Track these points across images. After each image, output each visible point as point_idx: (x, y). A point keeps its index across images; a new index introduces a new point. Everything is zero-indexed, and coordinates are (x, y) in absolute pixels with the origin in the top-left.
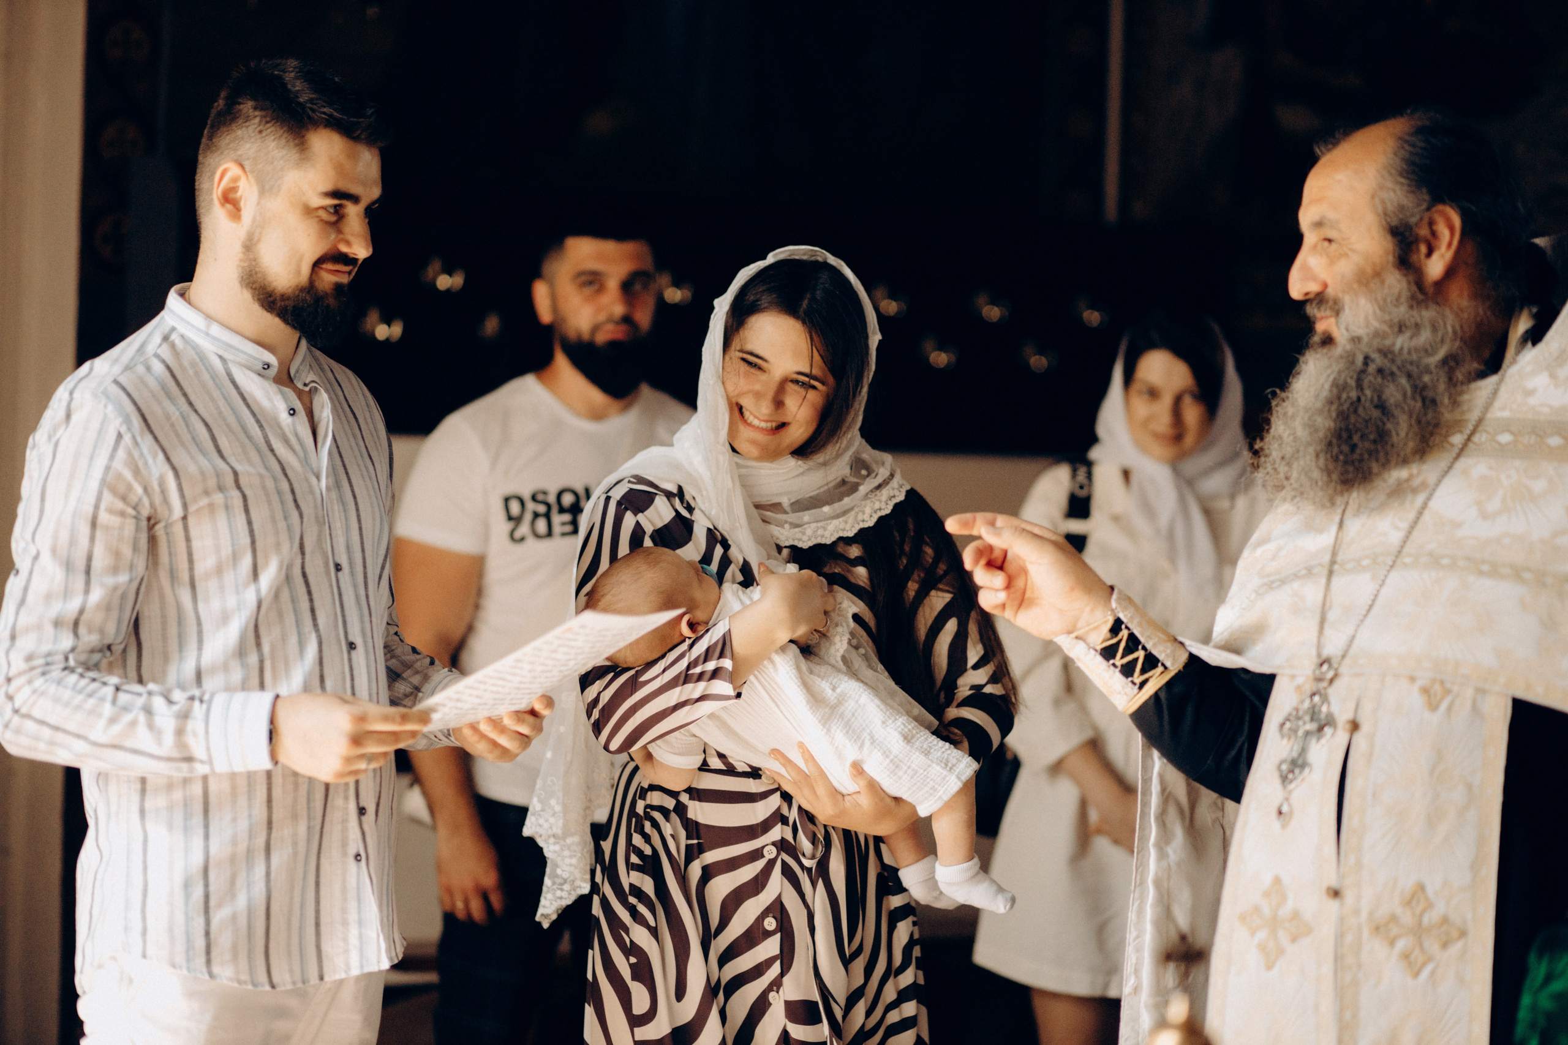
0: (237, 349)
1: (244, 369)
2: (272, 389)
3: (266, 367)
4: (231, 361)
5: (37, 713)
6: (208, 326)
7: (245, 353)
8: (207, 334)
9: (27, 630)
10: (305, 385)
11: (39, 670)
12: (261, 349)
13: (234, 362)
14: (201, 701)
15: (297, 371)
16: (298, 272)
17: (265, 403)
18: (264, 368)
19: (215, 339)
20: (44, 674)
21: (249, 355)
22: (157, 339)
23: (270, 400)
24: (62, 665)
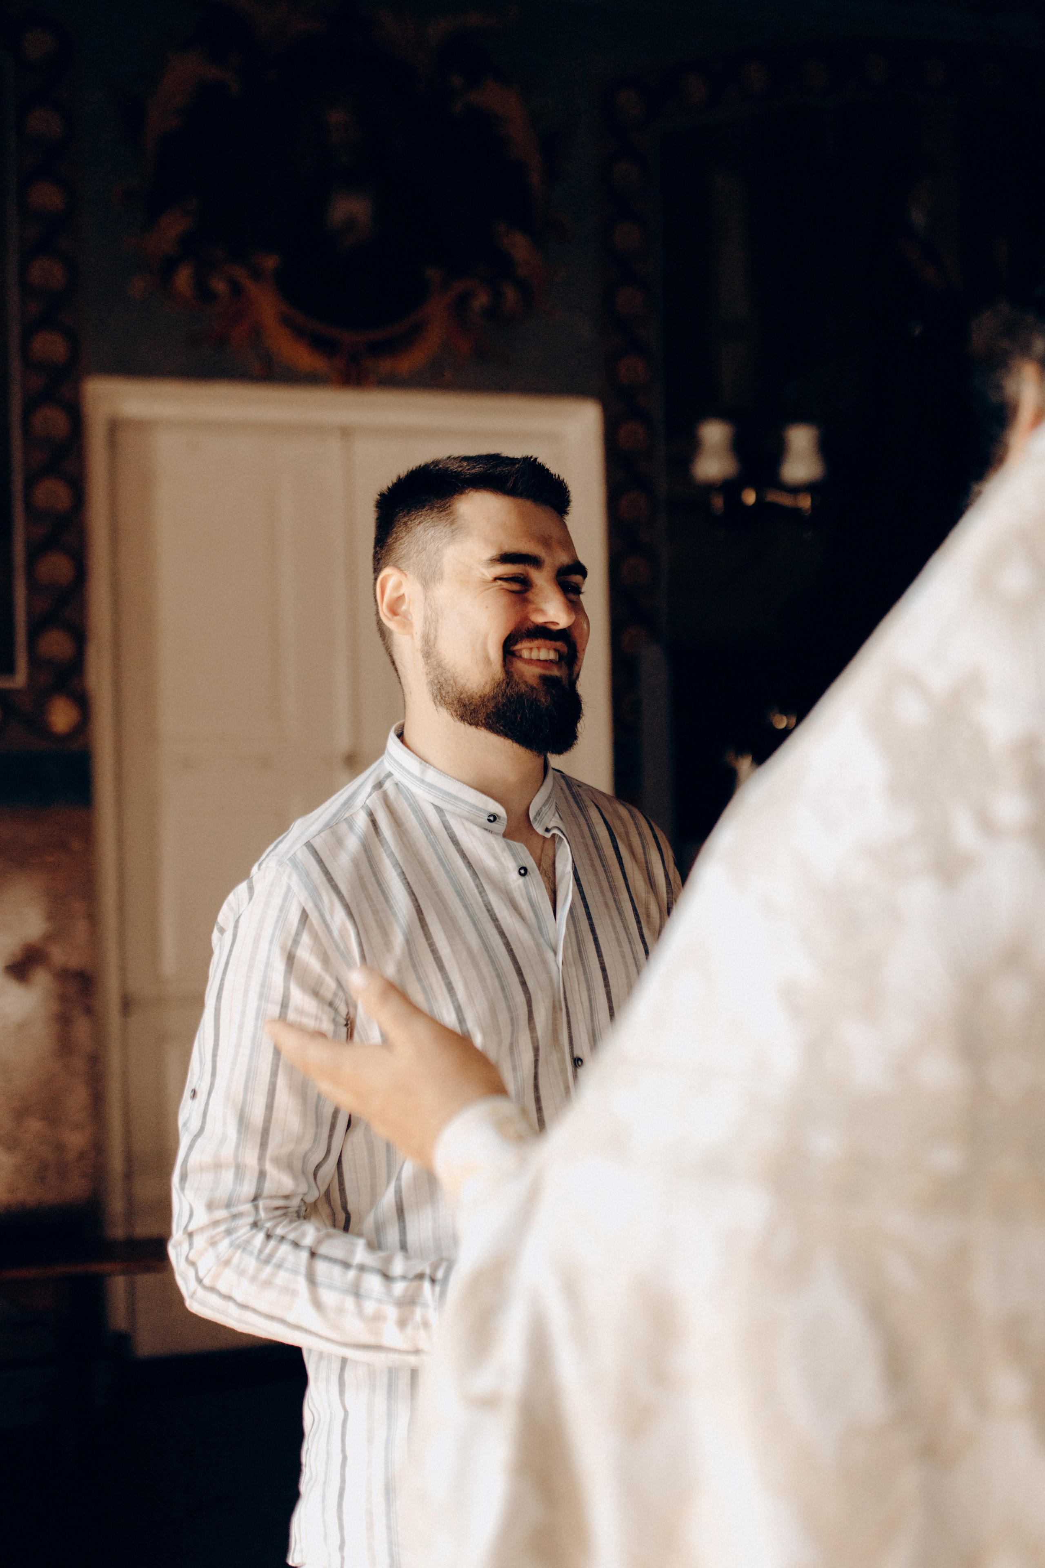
0: (456, 798)
1: (465, 822)
2: (498, 844)
3: (492, 818)
4: (449, 811)
5: (222, 1287)
6: (423, 772)
7: (466, 803)
8: (422, 781)
9: (201, 1169)
10: (547, 830)
11: (222, 1228)
12: (485, 797)
13: (453, 814)
14: (433, 1281)
15: (538, 814)
16: (487, 660)
17: (490, 863)
18: (489, 820)
19: (431, 786)
20: (229, 1232)
21: (473, 806)
22: (368, 788)
23: (496, 858)
24: (250, 1220)
